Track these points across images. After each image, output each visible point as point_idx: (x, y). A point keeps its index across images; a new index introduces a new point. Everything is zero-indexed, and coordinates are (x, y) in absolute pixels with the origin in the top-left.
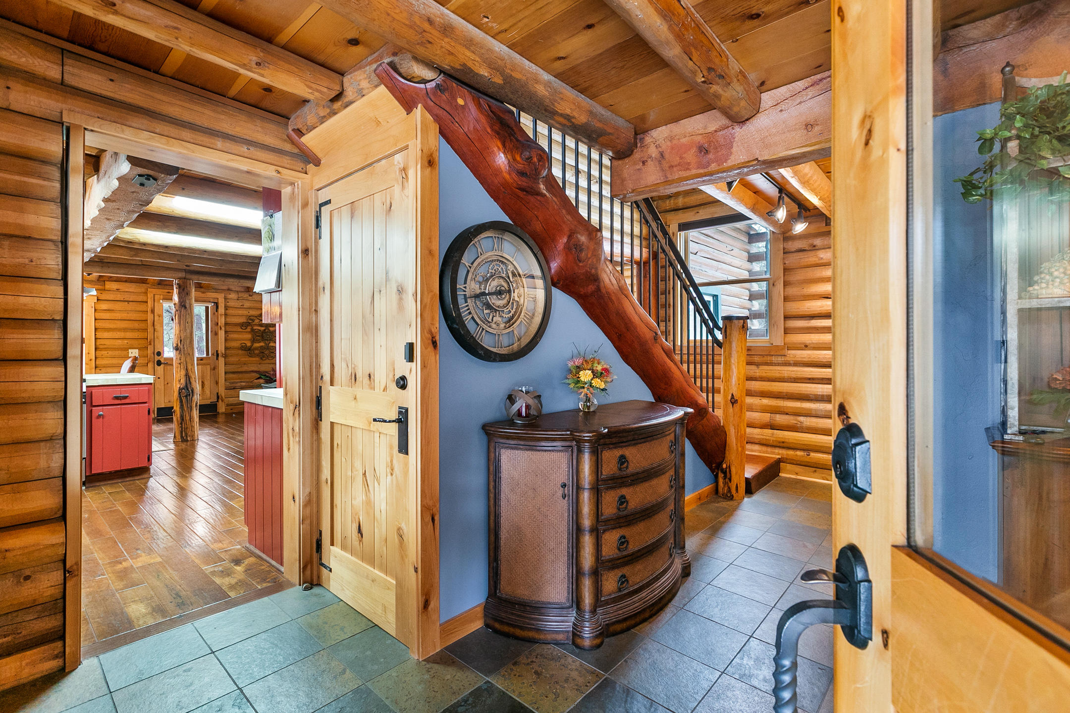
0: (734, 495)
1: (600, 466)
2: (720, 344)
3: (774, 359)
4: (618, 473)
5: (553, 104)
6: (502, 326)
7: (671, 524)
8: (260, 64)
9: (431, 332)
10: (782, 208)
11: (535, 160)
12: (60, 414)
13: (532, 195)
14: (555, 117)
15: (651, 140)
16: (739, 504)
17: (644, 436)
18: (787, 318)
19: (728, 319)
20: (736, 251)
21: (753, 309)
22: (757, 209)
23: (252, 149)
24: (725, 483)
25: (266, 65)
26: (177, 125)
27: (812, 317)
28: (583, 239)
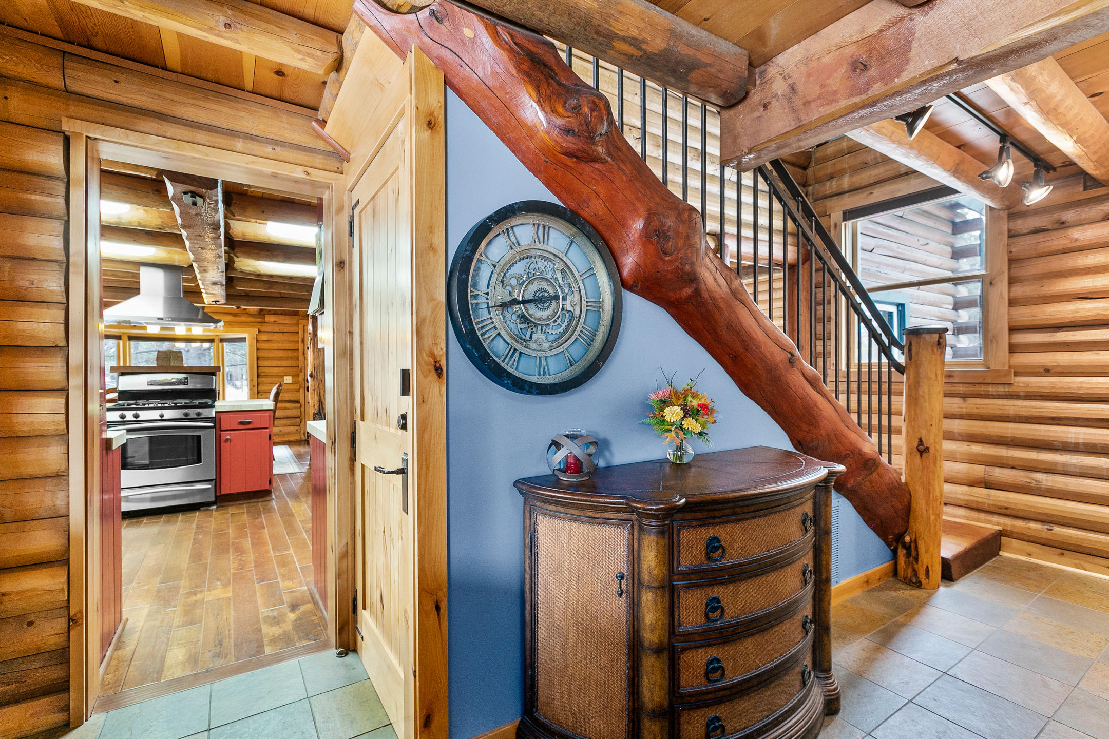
0: (923, 582)
1: (676, 553)
2: (901, 369)
3: (991, 389)
4: (706, 565)
5: (608, 22)
6: (546, 345)
7: (804, 638)
8: (230, 25)
9: (432, 355)
10: (1005, 165)
11: (586, 110)
12: (63, 449)
13: (587, 162)
14: (614, 44)
15: (776, 71)
16: (930, 596)
17: (753, 508)
18: (1013, 330)
19: (916, 333)
20: (933, 245)
21: (959, 321)
22: (963, 171)
23: (278, 149)
24: (908, 564)
25: (238, 26)
26: (191, 127)
27: (1058, 327)
28: (670, 222)
